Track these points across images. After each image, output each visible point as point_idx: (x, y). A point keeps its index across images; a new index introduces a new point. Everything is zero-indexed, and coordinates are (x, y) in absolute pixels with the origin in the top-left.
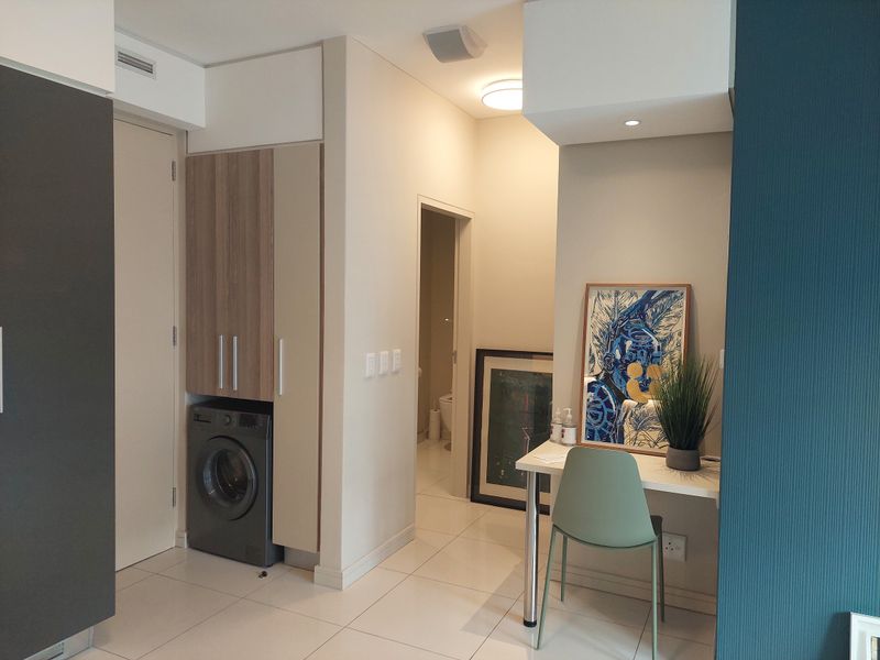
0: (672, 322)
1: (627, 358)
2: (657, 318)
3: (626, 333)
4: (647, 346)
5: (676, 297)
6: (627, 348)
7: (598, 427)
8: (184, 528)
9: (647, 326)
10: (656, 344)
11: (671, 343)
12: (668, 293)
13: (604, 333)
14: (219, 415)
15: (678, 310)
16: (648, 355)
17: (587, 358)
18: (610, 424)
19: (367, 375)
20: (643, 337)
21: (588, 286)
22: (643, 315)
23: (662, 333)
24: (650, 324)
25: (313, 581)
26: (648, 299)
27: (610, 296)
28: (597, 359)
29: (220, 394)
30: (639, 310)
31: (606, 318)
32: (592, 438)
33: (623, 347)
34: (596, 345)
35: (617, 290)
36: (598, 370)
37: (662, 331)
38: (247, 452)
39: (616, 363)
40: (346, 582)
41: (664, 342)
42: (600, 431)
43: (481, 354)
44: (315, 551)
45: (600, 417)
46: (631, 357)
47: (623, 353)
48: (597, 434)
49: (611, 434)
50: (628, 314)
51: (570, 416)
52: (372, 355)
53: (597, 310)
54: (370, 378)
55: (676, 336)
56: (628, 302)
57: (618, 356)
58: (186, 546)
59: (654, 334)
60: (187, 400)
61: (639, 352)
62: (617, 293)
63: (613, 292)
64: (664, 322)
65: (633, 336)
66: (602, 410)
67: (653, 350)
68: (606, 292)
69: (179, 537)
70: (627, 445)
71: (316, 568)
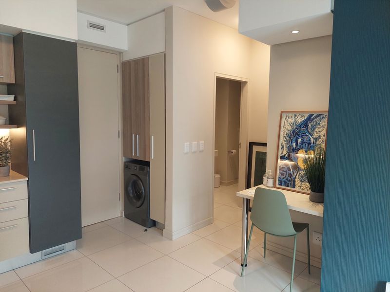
0: (321, 129)
1: (298, 147)
2: (313, 128)
3: (299, 135)
4: (308, 142)
5: (323, 117)
6: (299, 142)
7: (284, 179)
8: (123, 209)
9: (308, 132)
10: (312, 140)
11: (320, 140)
12: (319, 116)
13: (288, 135)
14: (133, 166)
15: (324, 124)
16: (308, 146)
17: (280, 147)
18: (289, 178)
19: (185, 152)
20: (306, 137)
21: (282, 113)
22: (306, 126)
23: (316, 135)
24: (310, 130)
25: (162, 235)
26: (309, 119)
27: (292, 117)
28: (285, 147)
29: (133, 158)
30: (305, 124)
31: (289, 128)
32: (281, 185)
33: (297, 142)
34: (285, 141)
35: (295, 113)
36: (285, 153)
37: (315, 134)
38: (141, 181)
39: (293, 150)
40: (174, 238)
41: (316, 139)
42: (285, 181)
43: (252, 144)
44: (164, 223)
45: (285, 175)
46: (300, 147)
47: (297, 145)
48: (283, 183)
49: (290, 183)
50: (300, 126)
51: (271, 174)
52: (188, 143)
53: (286, 124)
54: (187, 153)
55: (322, 136)
56: (300, 120)
57: (295, 146)
58: (124, 216)
59: (311, 135)
60: (124, 159)
61: (304, 144)
62: (295, 116)
63: (293, 115)
64: (316, 130)
65: (302, 136)
66: (286, 171)
67: (310, 144)
68: (290, 115)
69: (122, 213)
70: (297, 189)
71: (164, 230)
